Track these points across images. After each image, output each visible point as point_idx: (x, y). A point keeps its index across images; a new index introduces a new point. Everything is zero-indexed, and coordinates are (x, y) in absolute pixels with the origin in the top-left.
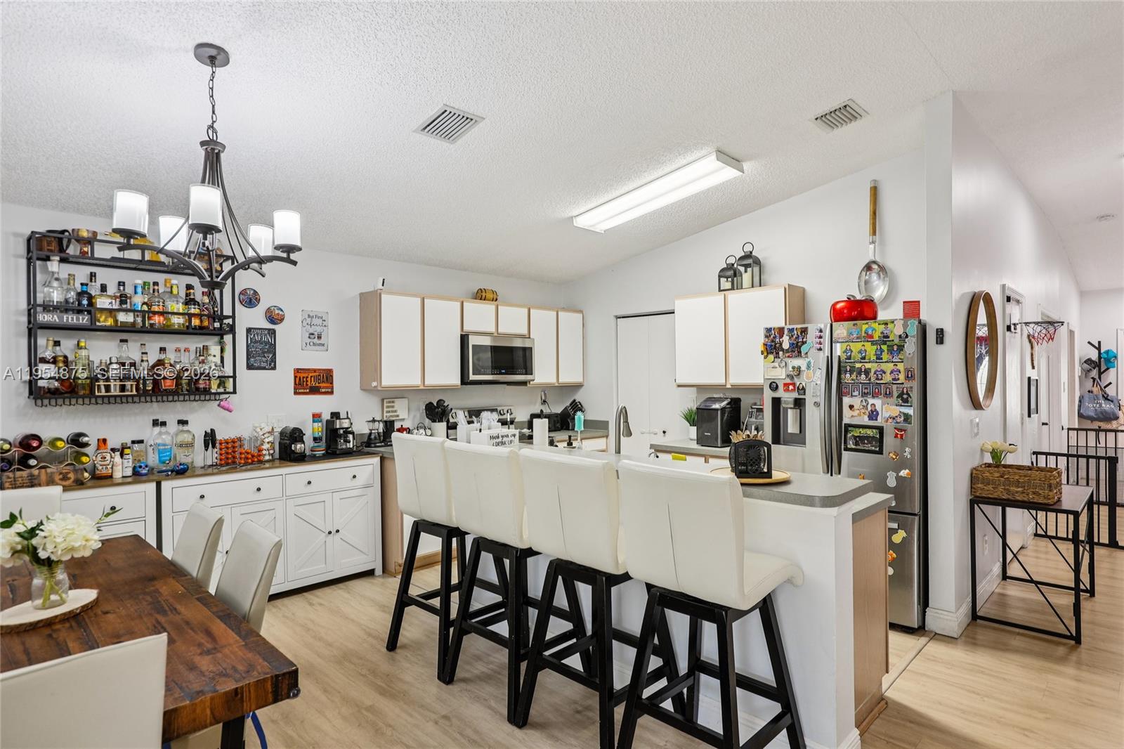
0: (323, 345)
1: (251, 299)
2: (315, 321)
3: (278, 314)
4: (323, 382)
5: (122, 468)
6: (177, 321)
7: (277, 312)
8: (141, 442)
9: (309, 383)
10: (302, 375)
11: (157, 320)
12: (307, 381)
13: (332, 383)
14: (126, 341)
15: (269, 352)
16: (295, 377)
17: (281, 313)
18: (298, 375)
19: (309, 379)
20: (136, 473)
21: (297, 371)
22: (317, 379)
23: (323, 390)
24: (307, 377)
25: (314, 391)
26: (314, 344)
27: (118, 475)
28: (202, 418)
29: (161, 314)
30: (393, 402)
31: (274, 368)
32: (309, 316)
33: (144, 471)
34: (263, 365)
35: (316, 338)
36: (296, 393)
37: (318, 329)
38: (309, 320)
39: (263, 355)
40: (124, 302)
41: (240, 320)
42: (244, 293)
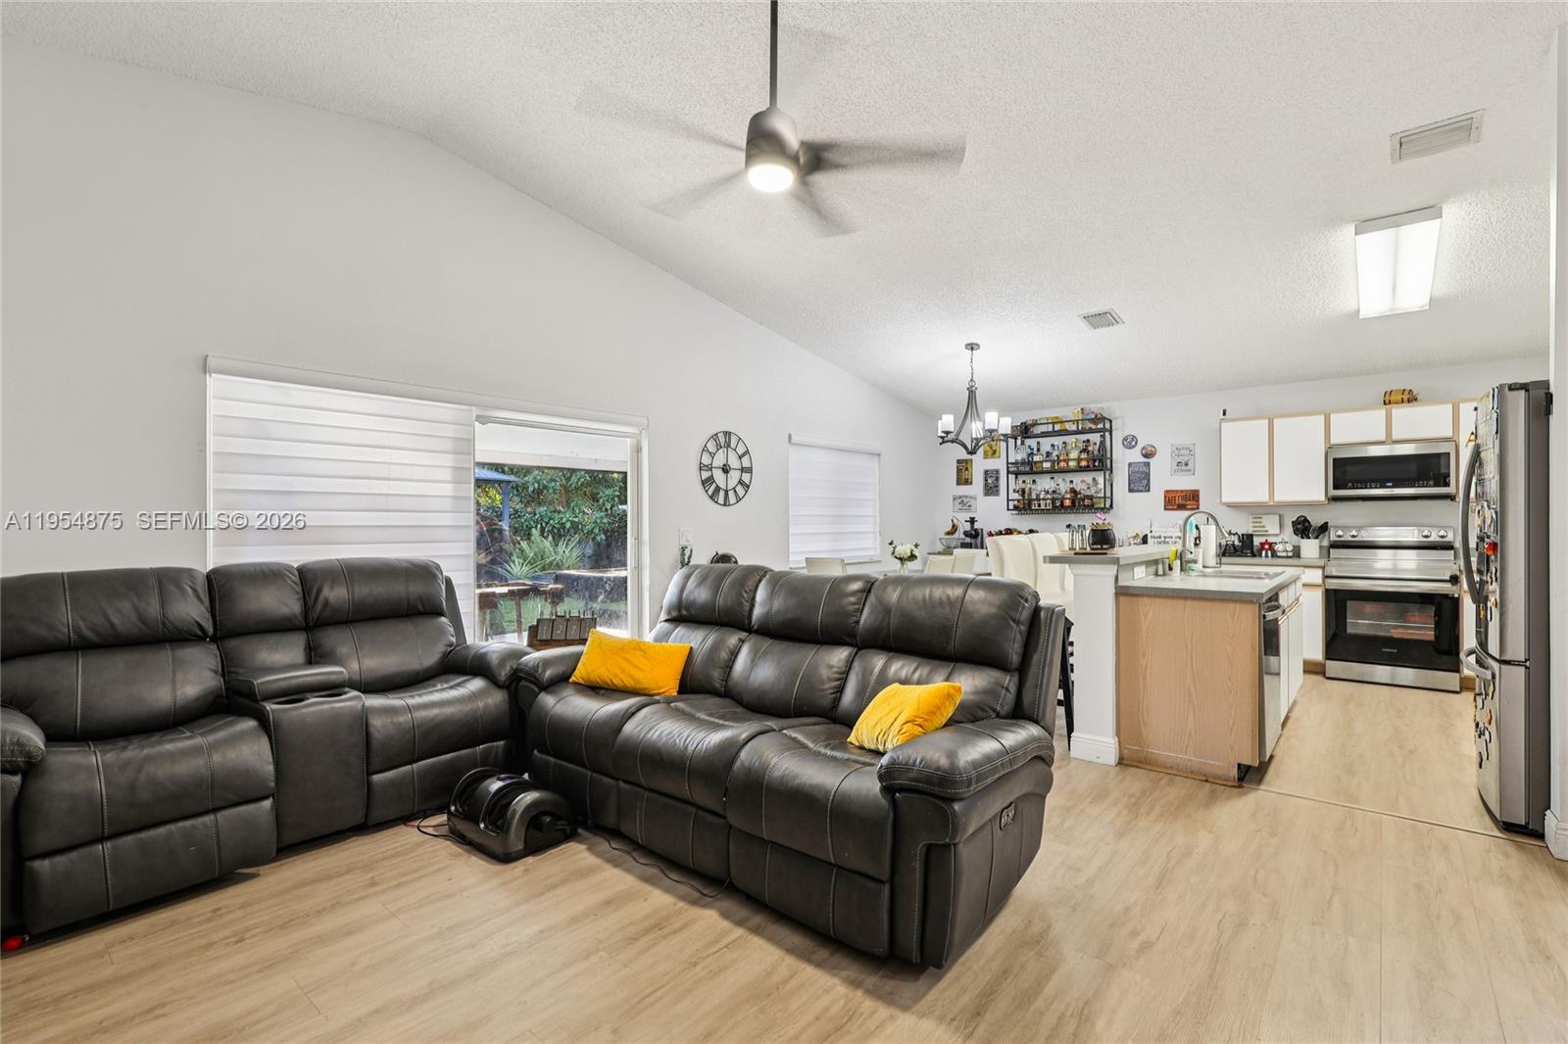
0: (1190, 471)
1: (1130, 443)
2: (1182, 452)
3: (1151, 450)
4: (1190, 500)
6: (1072, 464)
7: (1149, 449)
9: (1177, 501)
10: (1171, 495)
11: (1062, 464)
12: (1175, 500)
13: (1198, 501)
14: (1053, 478)
15: (1144, 478)
16: (1165, 497)
17: (1154, 449)
18: (1168, 495)
19: (1177, 498)
21: (1167, 492)
22: (1185, 498)
23: (1190, 507)
24: (1175, 497)
25: (1182, 507)
26: (1182, 471)
29: (1065, 461)
30: (1260, 518)
31: (1148, 490)
32: (1177, 449)
34: (1141, 488)
35: (1183, 466)
36: (1165, 509)
37: (1186, 458)
38: (1177, 452)
39: (1140, 481)
40: (1047, 456)
41: (1123, 458)
42: (1125, 439)
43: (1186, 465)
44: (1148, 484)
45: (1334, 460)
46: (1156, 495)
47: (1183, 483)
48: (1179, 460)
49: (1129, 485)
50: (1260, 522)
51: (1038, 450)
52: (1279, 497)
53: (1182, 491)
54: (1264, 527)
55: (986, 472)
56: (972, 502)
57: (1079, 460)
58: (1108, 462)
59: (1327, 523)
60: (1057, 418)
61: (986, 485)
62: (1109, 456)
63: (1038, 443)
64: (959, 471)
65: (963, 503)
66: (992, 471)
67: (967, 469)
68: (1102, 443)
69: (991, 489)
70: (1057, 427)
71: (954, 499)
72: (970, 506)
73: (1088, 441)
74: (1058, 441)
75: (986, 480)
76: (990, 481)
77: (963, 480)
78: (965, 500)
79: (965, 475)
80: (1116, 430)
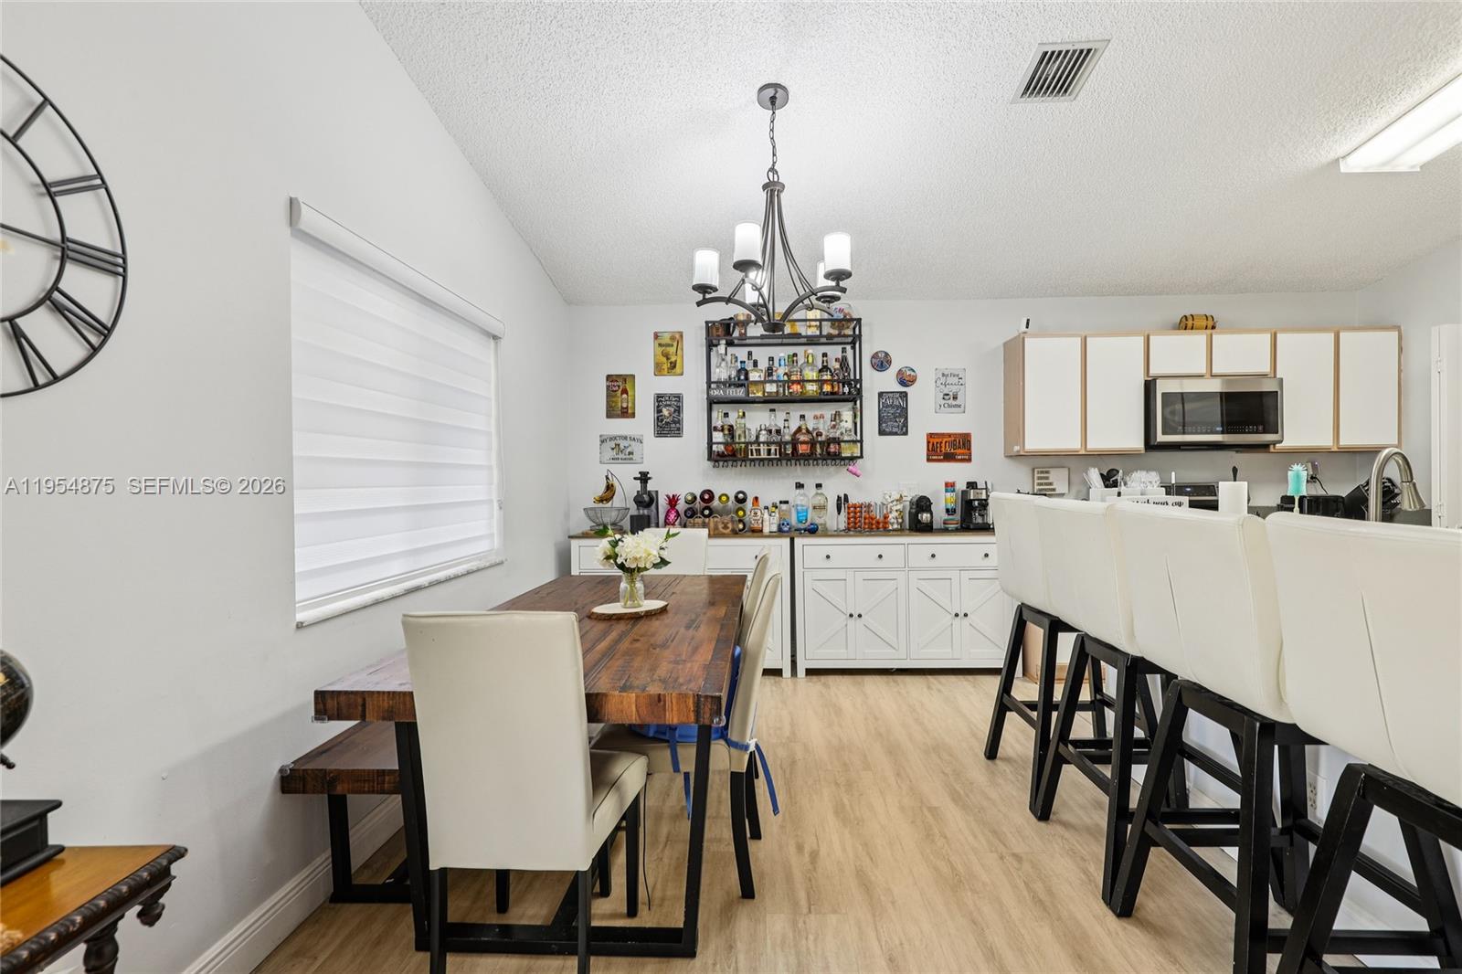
0: (959, 406)
1: (882, 362)
3: (910, 375)
4: (960, 448)
5: (770, 524)
6: (812, 388)
7: (908, 373)
8: (787, 502)
9: (943, 449)
10: (935, 441)
11: (796, 388)
12: (941, 447)
13: (969, 449)
14: (774, 410)
15: (900, 416)
16: (928, 442)
17: (913, 373)
18: (932, 440)
19: (943, 445)
20: (780, 530)
21: (931, 436)
22: (953, 444)
23: (960, 457)
24: (941, 443)
25: (949, 458)
26: (949, 406)
27: (766, 530)
28: (836, 482)
29: (798, 382)
30: (1047, 472)
31: (906, 433)
32: (943, 375)
33: (786, 529)
34: (895, 430)
35: (951, 399)
36: (928, 460)
37: (954, 389)
38: (943, 380)
39: (895, 418)
40: (770, 375)
41: (875, 383)
42: (875, 356)
43: (955, 398)
44: (905, 425)
45: (1163, 394)
46: (915, 443)
47: (951, 424)
48: (946, 392)
49: (880, 425)
50: (1047, 478)
51: (755, 364)
52: (1095, 443)
53: (950, 435)
54: (1051, 484)
55: (659, 398)
56: (635, 446)
58: (856, 390)
61: (659, 419)
63: (750, 354)
64: (611, 393)
65: (620, 449)
66: (671, 396)
67: (625, 391)
68: (843, 362)
69: (668, 424)
71: (602, 442)
72: (630, 453)
73: (827, 355)
75: (659, 411)
76: (665, 412)
77: (618, 409)
78: (623, 444)
79: (621, 401)
80: (862, 342)
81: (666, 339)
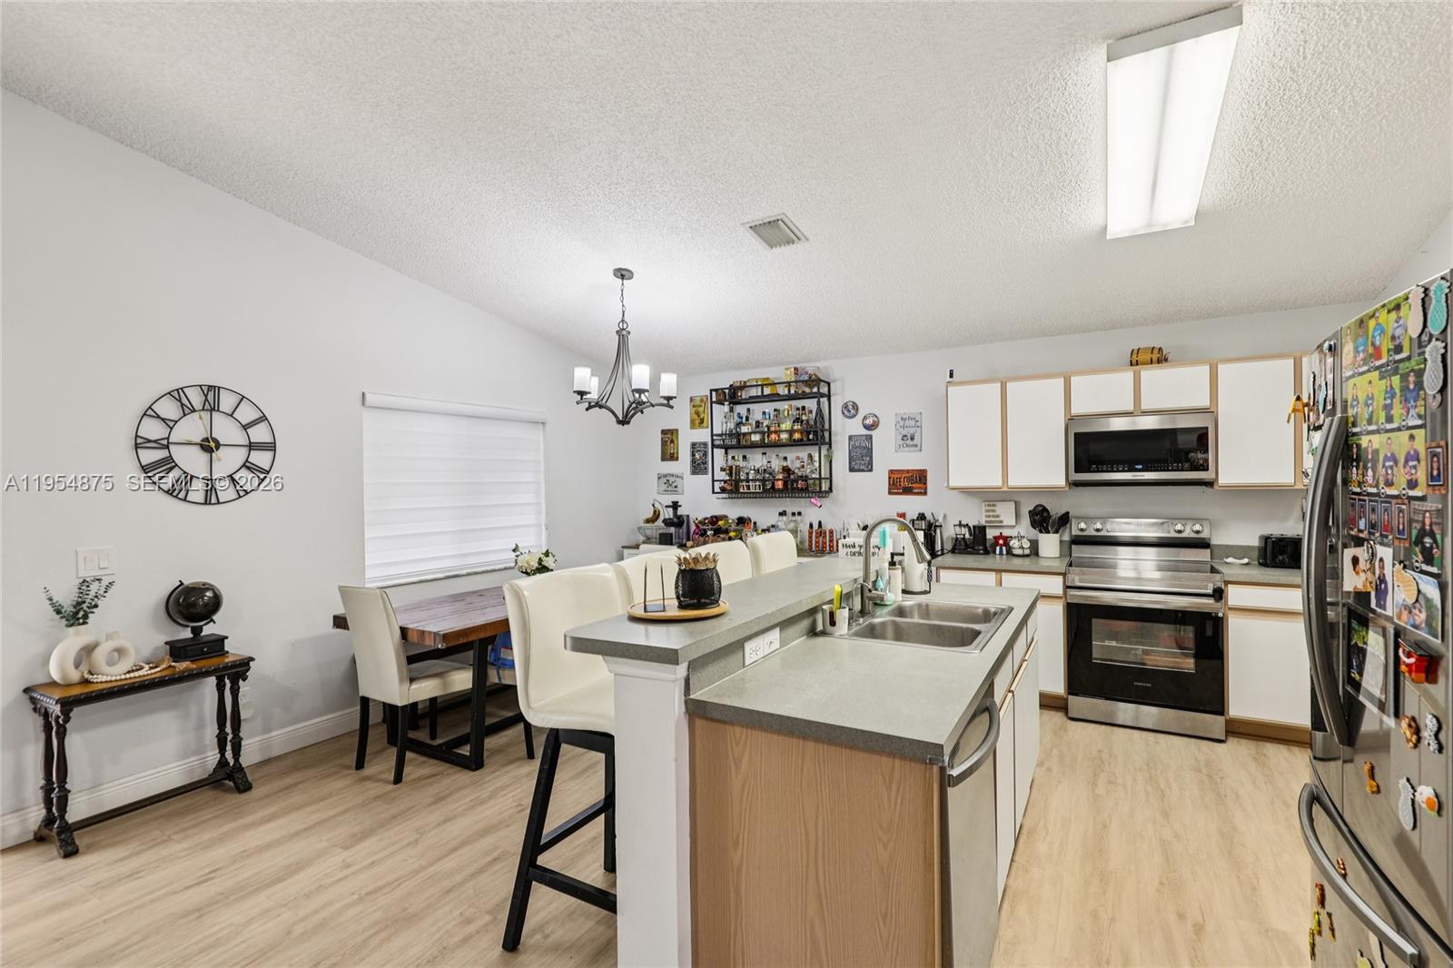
0: (916, 446)
1: (850, 411)
2: (907, 423)
3: (873, 421)
4: (916, 482)
8: (774, 526)
9: (902, 484)
10: (896, 476)
11: (773, 436)
12: (900, 482)
13: (925, 484)
15: (866, 455)
16: (890, 478)
17: (876, 419)
18: (893, 476)
21: (891, 472)
22: (911, 480)
23: (916, 491)
24: (901, 478)
25: (908, 491)
26: (908, 446)
29: (776, 432)
30: (994, 505)
31: (871, 470)
32: (902, 419)
34: (862, 467)
35: (909, 440)
36: (890, 493)
37: (912, 430)
38: (901, 423)
39: (862, 459)
40: (757, 426)
41: (844, 429)
42: (845, 406)
43: (912, 439)
44: (871, 463)
45: (1075, 434)
46: (879, 477)
47: (909, 461)
48: (904, 433)
49: (850, 463)
50: (994, 511)
51: (747, 419)
52: (1015, 481)
53: (908, 471)
54: (998, 516)
55: (694, 445)
56: (678, 482)
57: (791, 432)
58: (827, 434)
59: (1068, 513)
60: (768, 379)
61: (693, 461)
62: (827, 426)
63: (749, 410)
64: (664, 443)
65: (669, 483)
66: (700, 443)
67: (672, 441)
68: (819, 410)
69: (698, 467)
70: (767, 391)
71: (659, 478)
72: (676, 487)
73: (804, 408)
74: (769, 407)
75: (693, 455)
76: (697, 456)
77: (669, 455)
78: (671, 480)
79: (670, 449)
80: (835, 394)
81: (698, 403)
